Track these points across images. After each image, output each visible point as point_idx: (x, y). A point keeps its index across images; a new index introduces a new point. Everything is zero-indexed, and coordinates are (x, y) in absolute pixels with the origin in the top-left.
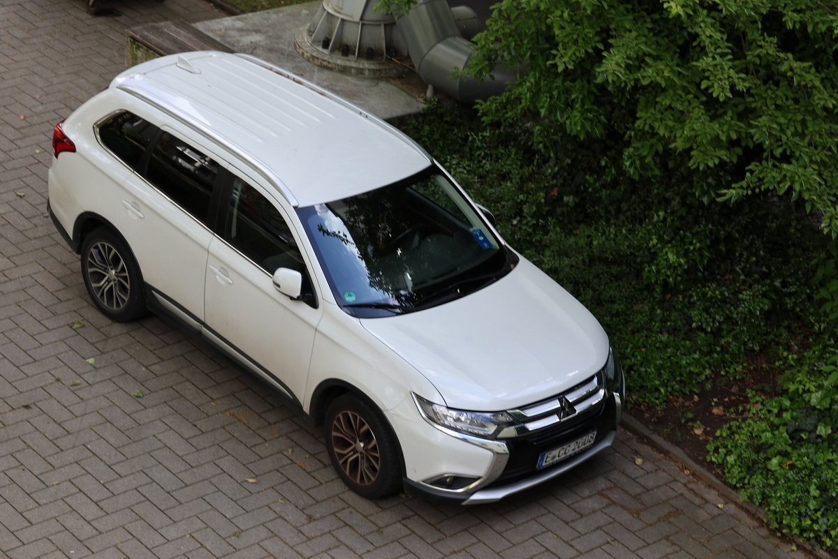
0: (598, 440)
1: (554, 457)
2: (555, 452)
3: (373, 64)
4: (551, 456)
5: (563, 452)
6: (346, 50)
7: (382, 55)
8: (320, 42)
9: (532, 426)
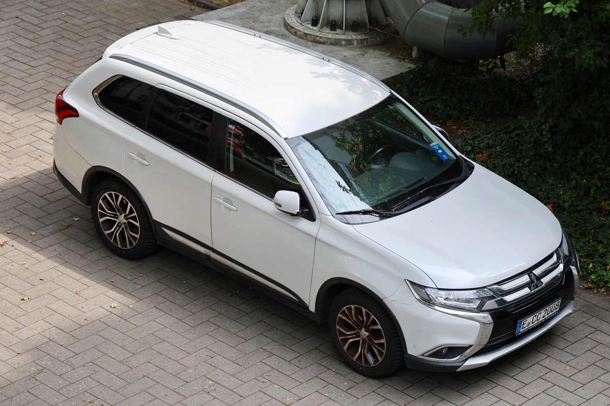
0: (562, 308)
1: (529, 324)
2: (530, 320)
3: (360, 35)
4: (527, 322)
5: (535, 319)
6: (333, 25)
7: (366, 26)
8: (309, 21)
9: (509, 298)
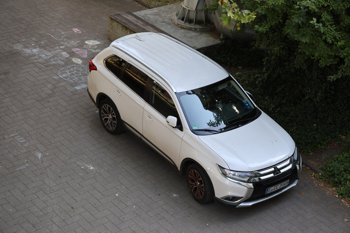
0: (290, 184)
1: (272, 190)
3: (201, 26)
6: (190, 21)
7: (204, 23)
8: (181, 18)
9: (263, 178)
